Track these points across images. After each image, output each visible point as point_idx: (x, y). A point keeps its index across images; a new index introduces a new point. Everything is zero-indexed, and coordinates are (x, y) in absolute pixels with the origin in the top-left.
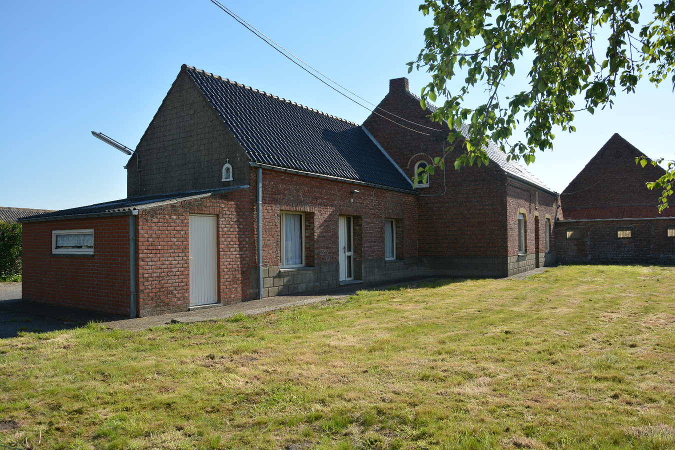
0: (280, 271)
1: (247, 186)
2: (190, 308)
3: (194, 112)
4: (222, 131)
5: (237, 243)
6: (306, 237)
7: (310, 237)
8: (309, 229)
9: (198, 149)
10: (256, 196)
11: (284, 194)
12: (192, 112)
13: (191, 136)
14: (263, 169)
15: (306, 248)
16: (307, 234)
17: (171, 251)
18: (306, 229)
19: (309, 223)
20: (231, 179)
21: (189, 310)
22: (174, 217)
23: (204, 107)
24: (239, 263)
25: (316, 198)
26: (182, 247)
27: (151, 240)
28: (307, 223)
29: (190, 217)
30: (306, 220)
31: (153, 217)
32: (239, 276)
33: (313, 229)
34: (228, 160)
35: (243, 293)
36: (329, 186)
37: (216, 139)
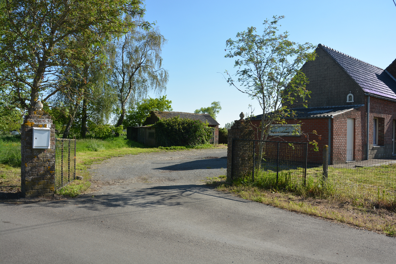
0: (373, 147)
1: (363, 105)
2: (347, 162)
3: (327, 68)
4: (347, 77)
5: (361, 132)
6: (379, 130)
7: (382, 131)
8: (381, 126)
9: (330, 86)
10: (367, 110)
11: (375, 109)
12: (326, 68)
13: (325, 79)
14: (370, 97)
15: (379, 136)
16: (379, 129)
17: (342, 135)
18: (379, 126)
19: (381, 123)
20: (353, 101)
21: (346, 163)
22: (343, 119)
23: (334, 66)
24: (361, 142)
25: (386, 111)
26: (345, 134)
27: (336, 129)
28: (380, 123)
29: (347, 120)
30: (379, 122)
31: (337, 119)
32: (361, 148)
33: (384, 126)
34: (350, 92)
35: (362, 156)
36: (390, 104)
37: (342, 81)
